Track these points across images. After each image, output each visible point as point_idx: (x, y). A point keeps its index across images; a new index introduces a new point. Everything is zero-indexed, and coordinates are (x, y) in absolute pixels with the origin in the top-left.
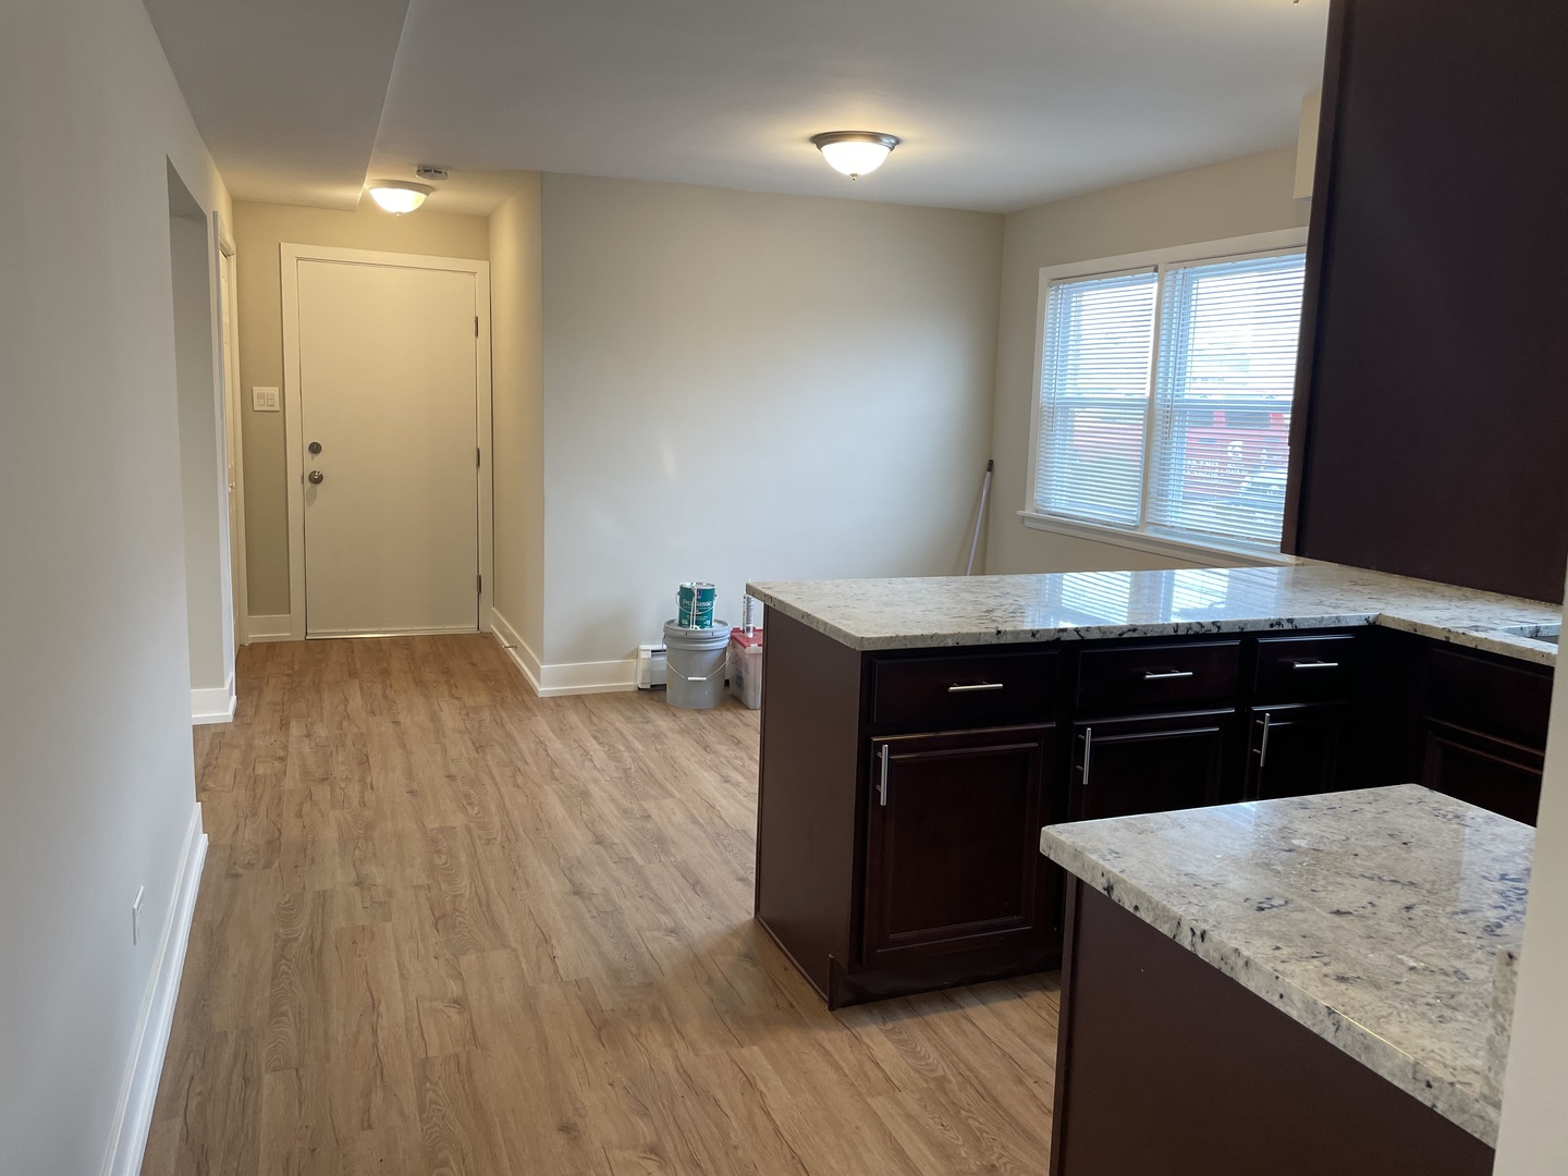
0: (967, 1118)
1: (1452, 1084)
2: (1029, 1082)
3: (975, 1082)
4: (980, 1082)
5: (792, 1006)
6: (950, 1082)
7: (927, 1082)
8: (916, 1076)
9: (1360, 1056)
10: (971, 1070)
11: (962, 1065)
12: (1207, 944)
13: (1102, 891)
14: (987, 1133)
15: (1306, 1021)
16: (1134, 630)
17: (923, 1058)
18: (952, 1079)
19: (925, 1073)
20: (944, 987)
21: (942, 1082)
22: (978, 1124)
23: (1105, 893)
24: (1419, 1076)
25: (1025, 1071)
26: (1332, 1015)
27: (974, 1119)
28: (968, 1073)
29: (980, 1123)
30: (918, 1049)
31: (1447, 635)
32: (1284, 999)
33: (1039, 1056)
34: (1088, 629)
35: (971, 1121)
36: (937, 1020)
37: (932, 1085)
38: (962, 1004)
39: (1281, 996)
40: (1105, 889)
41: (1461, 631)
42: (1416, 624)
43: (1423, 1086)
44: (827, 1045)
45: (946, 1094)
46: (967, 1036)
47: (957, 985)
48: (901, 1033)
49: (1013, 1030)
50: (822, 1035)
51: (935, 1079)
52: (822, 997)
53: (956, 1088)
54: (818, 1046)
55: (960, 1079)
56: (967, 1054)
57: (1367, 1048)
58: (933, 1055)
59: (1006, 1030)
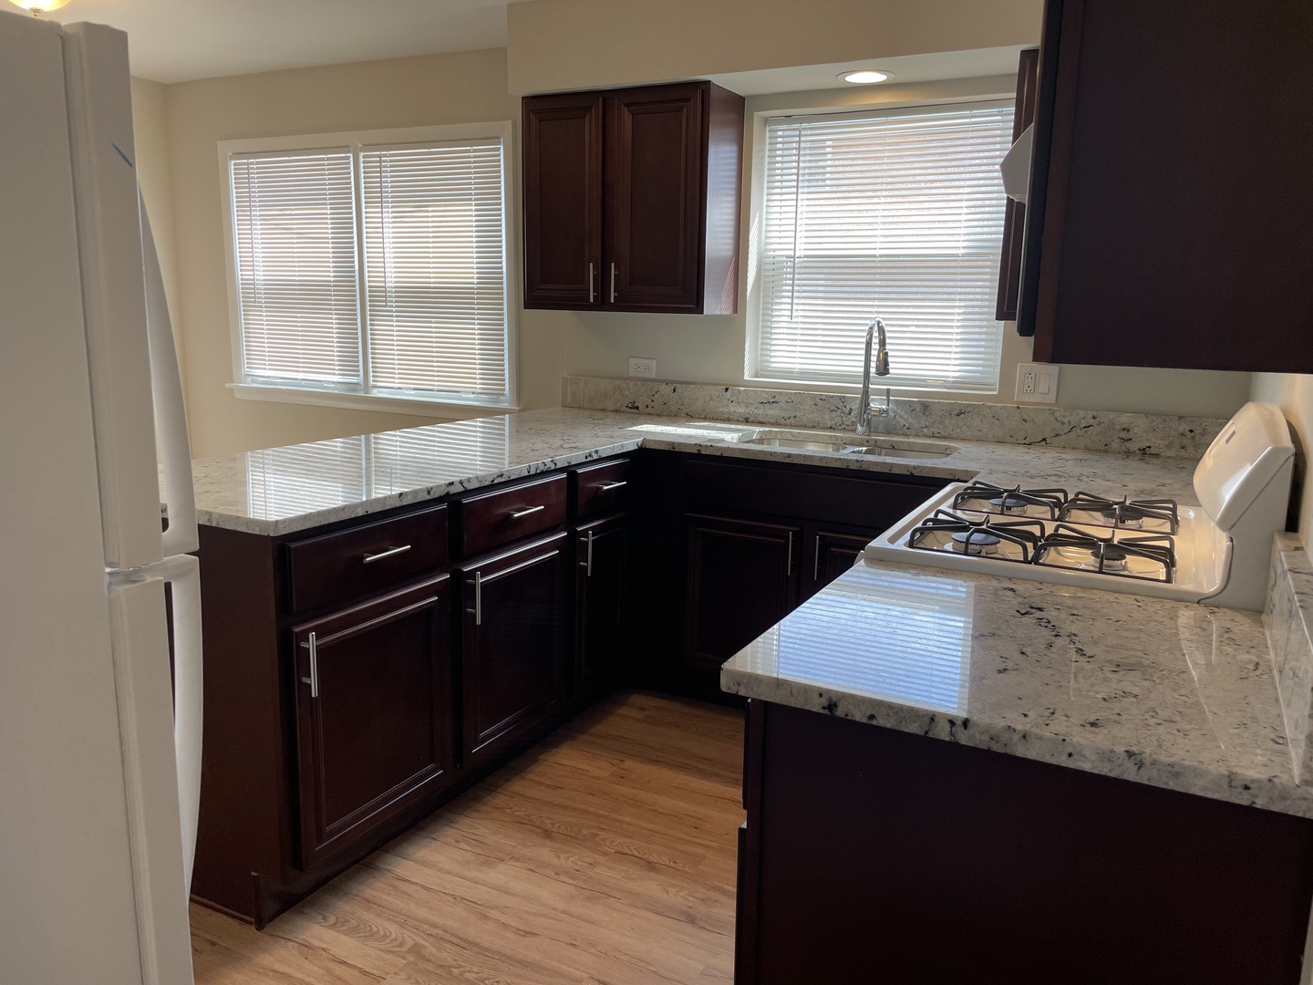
0: (461, 974)
1: (1270, 780)
2: (494, 914)
3: (447, 936)
4: (453, 935)
5: (213, 944)
6: (425, 947)
7: (404, 958)
8: (390, 956)
9: (1167, 784)
10: (436, 927)
11: (426, 926)
12: (971, 731)
13: (822, 711)
14: (488, 979)
15: (1104, 769)
16: (502, 476)
17: (385, 936)
18: (424, 943)
19: (398, 949)
20: (362, 859)
21: (416, 950)
22: (474, 975)
23: (826, 712)
24: (1234, 784)
25: (480, 905)
26: (1133, 757)
27: (469, 972)
28: (436, 931)
29: (477, 973)
30: (375, 929)
31: (699, 448)
32: (1075, 757)
33: (485, 886)
34: (469, 480)
35: (467, 975)
36: (374, 893)
37: (411, 958)
38: (390, 868)
39: (1070, 755)
40: (824, 708)
41: (709, 444)
42: (673, 443)
43: (1240, 790)
44: (277, 967)
45: (429, 960)
46: (411, 896)
47: (372, 851)
48: (348, 921)
49: (449, 873)
50: (266, 959)
51: (409, 951)
52: (244, 920)
53: (434, 950)
54: (271, 974)
55: (431, 939)
56: (423, 913)
57: (1177, 775)
58: (393, 929)
59: (443, 875)
